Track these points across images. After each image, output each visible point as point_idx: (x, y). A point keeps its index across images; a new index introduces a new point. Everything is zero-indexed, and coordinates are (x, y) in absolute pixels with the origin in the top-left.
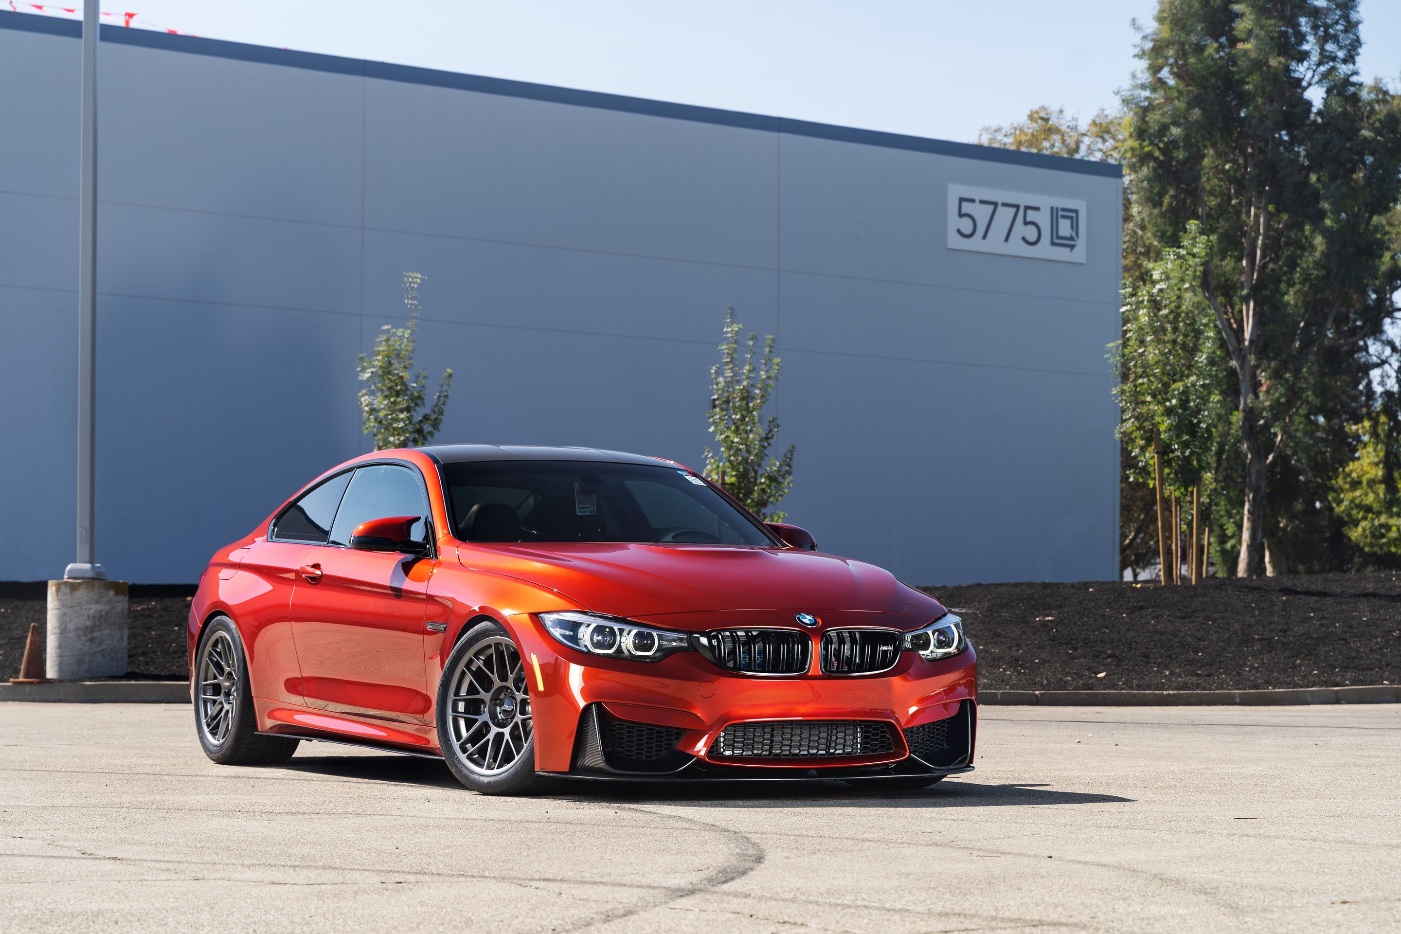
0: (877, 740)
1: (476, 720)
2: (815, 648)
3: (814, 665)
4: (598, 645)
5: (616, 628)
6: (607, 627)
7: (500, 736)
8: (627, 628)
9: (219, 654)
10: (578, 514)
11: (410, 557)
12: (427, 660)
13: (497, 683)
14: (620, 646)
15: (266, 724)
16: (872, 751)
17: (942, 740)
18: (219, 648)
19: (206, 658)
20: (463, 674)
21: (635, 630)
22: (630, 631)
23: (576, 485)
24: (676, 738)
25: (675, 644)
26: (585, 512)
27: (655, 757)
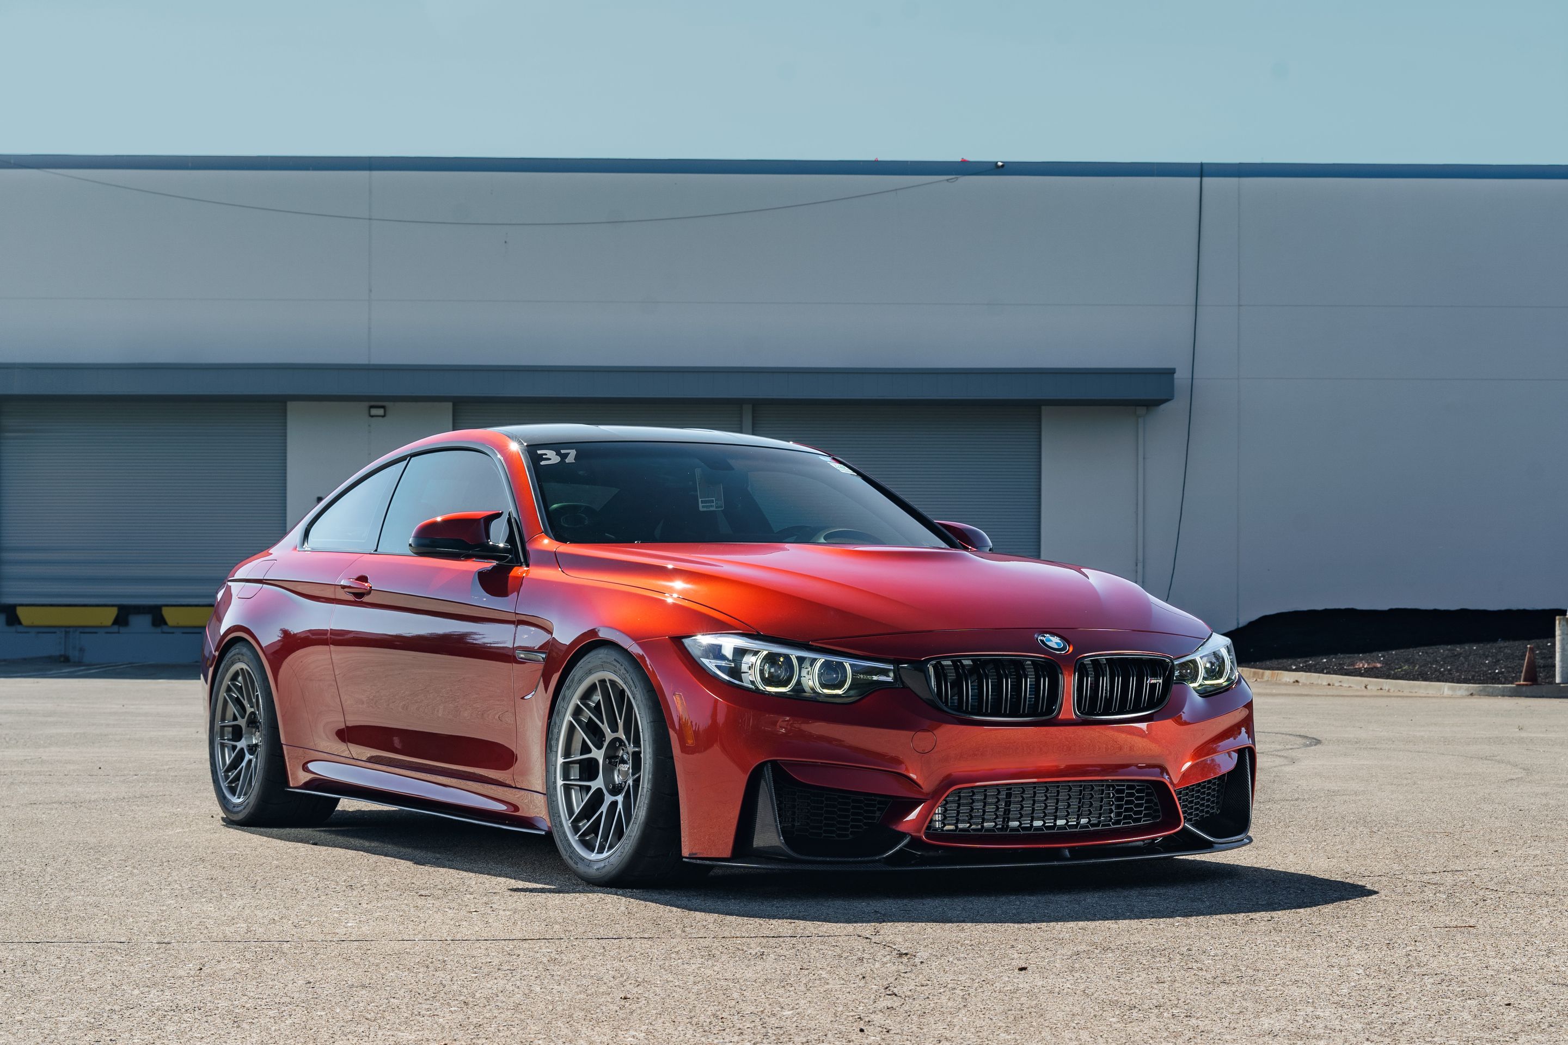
0: (1141, 805)
1: (590, 788)
2: (1069, 683)
3: (1068, 708)
4: (769, 681)
5: (793, 657)
6: (780, 655)
7: (614, 804)
8: (809, 656)
9: (240, 689)
10: (701, 509)
12: (519, 701)
13: (608, 734)
14: (799, 683)
15: (297, 778)
16: (1136, 820)
17: (1213, 802)
18: (240, 681)
19: (223, 694)
21: (821, 659)
22: (813, 661)
23: (698, 472)
24: (879, 809)
25: (875, 678)
26: (712, 506)
27: (850, 836)
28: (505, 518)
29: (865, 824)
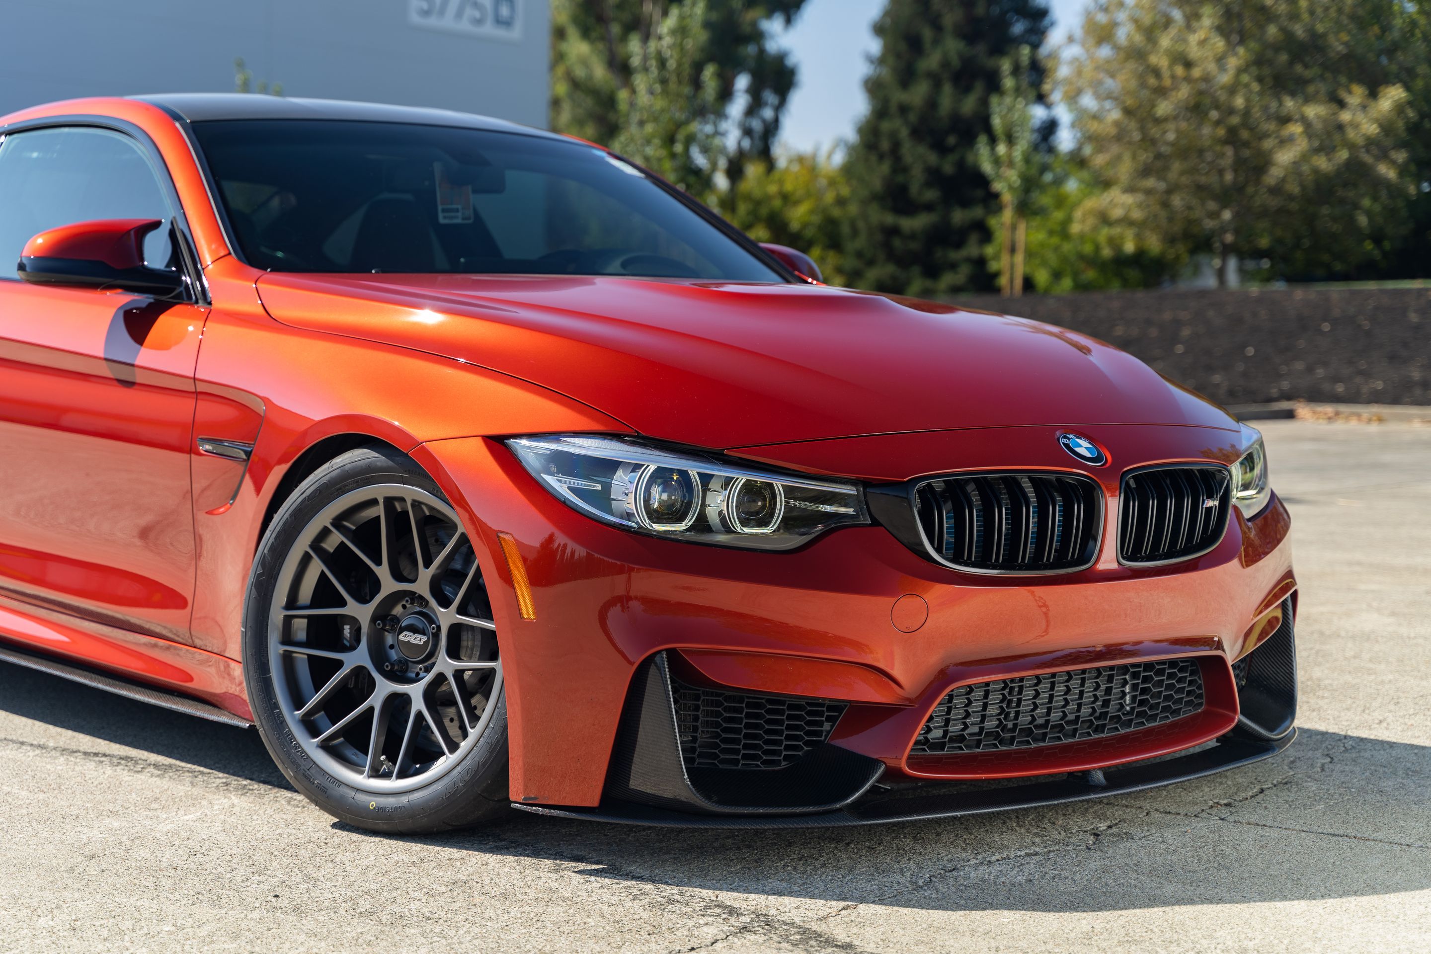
1: (339, 664)
5: (693, 473)
6: (672, 471)
7: (398, 702)
8: (720, 472)
10: (442, 221)
11: (142, 300)
12: (201, 516)
13: (389, 585)
14: (702, 515)
20: (306, 560)
21: (742, 478)
22: (728, 482)
23: (437, 167)
24: (829, 719)
25: (828, 508)
26: (456, 217)
27: (783, 763)
28: (165, 229)
29: (807, 743)
